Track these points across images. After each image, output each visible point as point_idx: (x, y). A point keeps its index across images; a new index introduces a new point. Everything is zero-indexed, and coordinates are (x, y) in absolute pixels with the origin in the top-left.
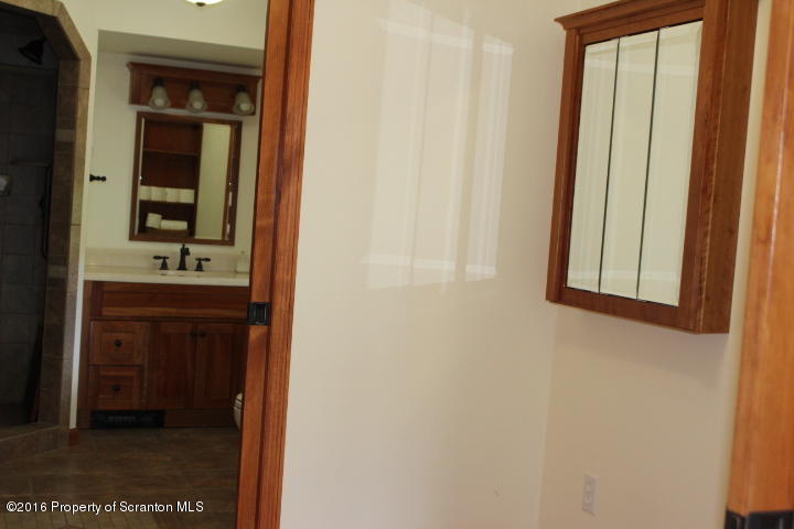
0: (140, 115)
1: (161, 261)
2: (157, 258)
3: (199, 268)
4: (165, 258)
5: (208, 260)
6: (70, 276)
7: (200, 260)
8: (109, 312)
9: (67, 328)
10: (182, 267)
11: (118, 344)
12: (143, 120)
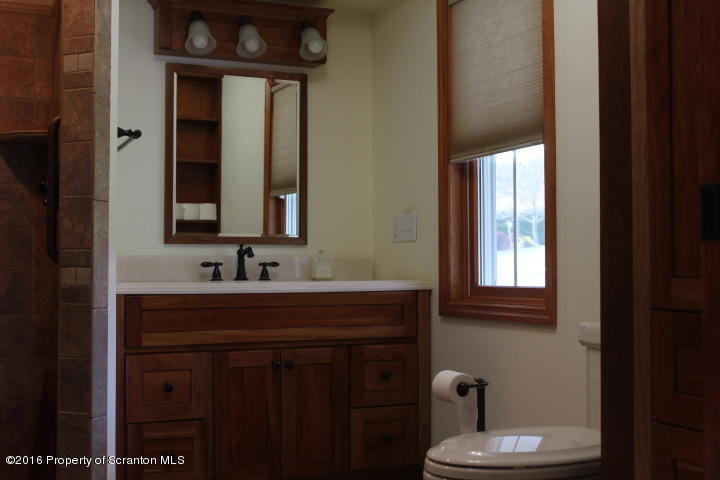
0: (170, 69)
1: (212, 269)
2: (206, 265)
3: (264, 276)
4: (217, 265)
5: (275, 264)
6: (96, 282)
7: (264, 265)
8: (149, 340)
9: (95, 365)
10: (241, 276)
11: (168, 388)
12: (175, 76)
